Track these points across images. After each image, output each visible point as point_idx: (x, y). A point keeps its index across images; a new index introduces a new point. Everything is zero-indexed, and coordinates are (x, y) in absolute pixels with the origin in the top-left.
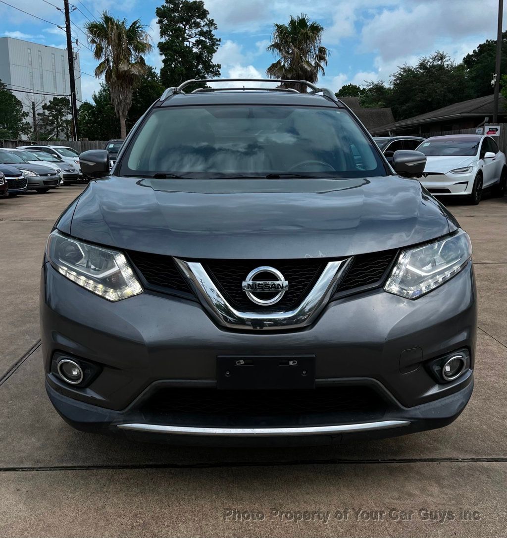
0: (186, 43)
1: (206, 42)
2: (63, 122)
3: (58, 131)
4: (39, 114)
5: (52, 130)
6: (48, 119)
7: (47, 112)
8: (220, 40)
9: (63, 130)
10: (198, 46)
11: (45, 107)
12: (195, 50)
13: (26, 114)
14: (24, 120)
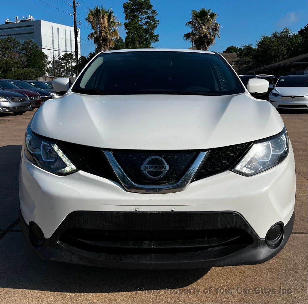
0: (139, 23)
1: (151, 22)
2: (70, 66)
6: (62, 65)
7: (61, 61)
10: (146, 24)
11: (60, 58)
13: (49, 62)
14: (48, 66)
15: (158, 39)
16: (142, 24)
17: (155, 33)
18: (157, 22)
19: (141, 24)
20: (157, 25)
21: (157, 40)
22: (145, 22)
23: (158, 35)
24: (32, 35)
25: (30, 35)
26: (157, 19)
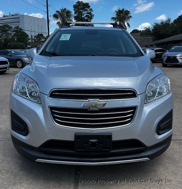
0: (83, 16)
1: (89, 16)
2: (41, 41)
3: (39, 45)
4: (33, 39)
5: (37, 44)
6: (36, 41)
7: (36, 39)
8: (94, 15)
9: (41, 44)
10: (87, 17)
11: (35, 37)
12: (85, 18)
13: (30, 39)
14: (29, 41)
20: (93, 18)
22: (86, 15)
23: (93, 24)
24: (19, 23)
25: (18, 23)
26: (93, 14)
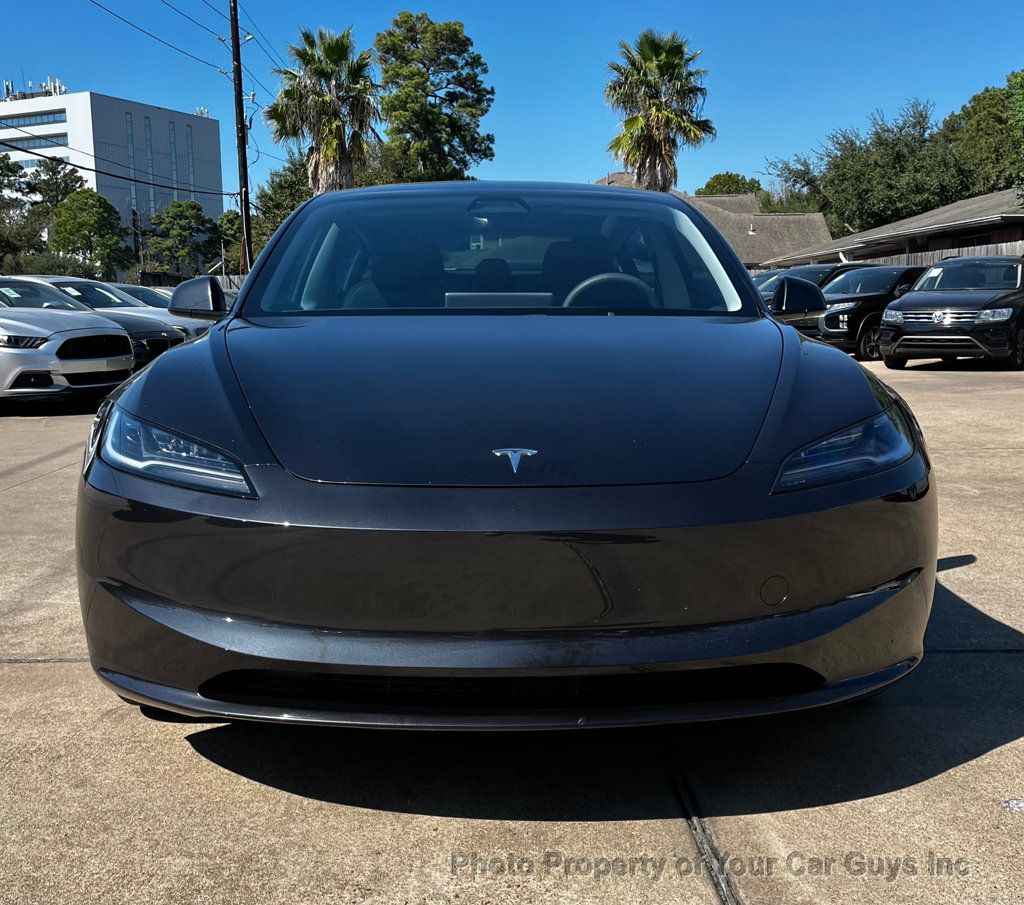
0: (430, 99)
1: (467, 97)
8: (492, 92)
12: (445, 110)
13: (125, 232)
14: (122, 245)
15: (490, 149)
16: (438, 102)
17: (482, 131)
18: (489, 93)
19: (433, 102)
20: (489, 106)
21: (488, 154)
22: (449, 94)
23: (490, 138)
24: (60, 141)
25: (55, 141)
26: (487, 86)
